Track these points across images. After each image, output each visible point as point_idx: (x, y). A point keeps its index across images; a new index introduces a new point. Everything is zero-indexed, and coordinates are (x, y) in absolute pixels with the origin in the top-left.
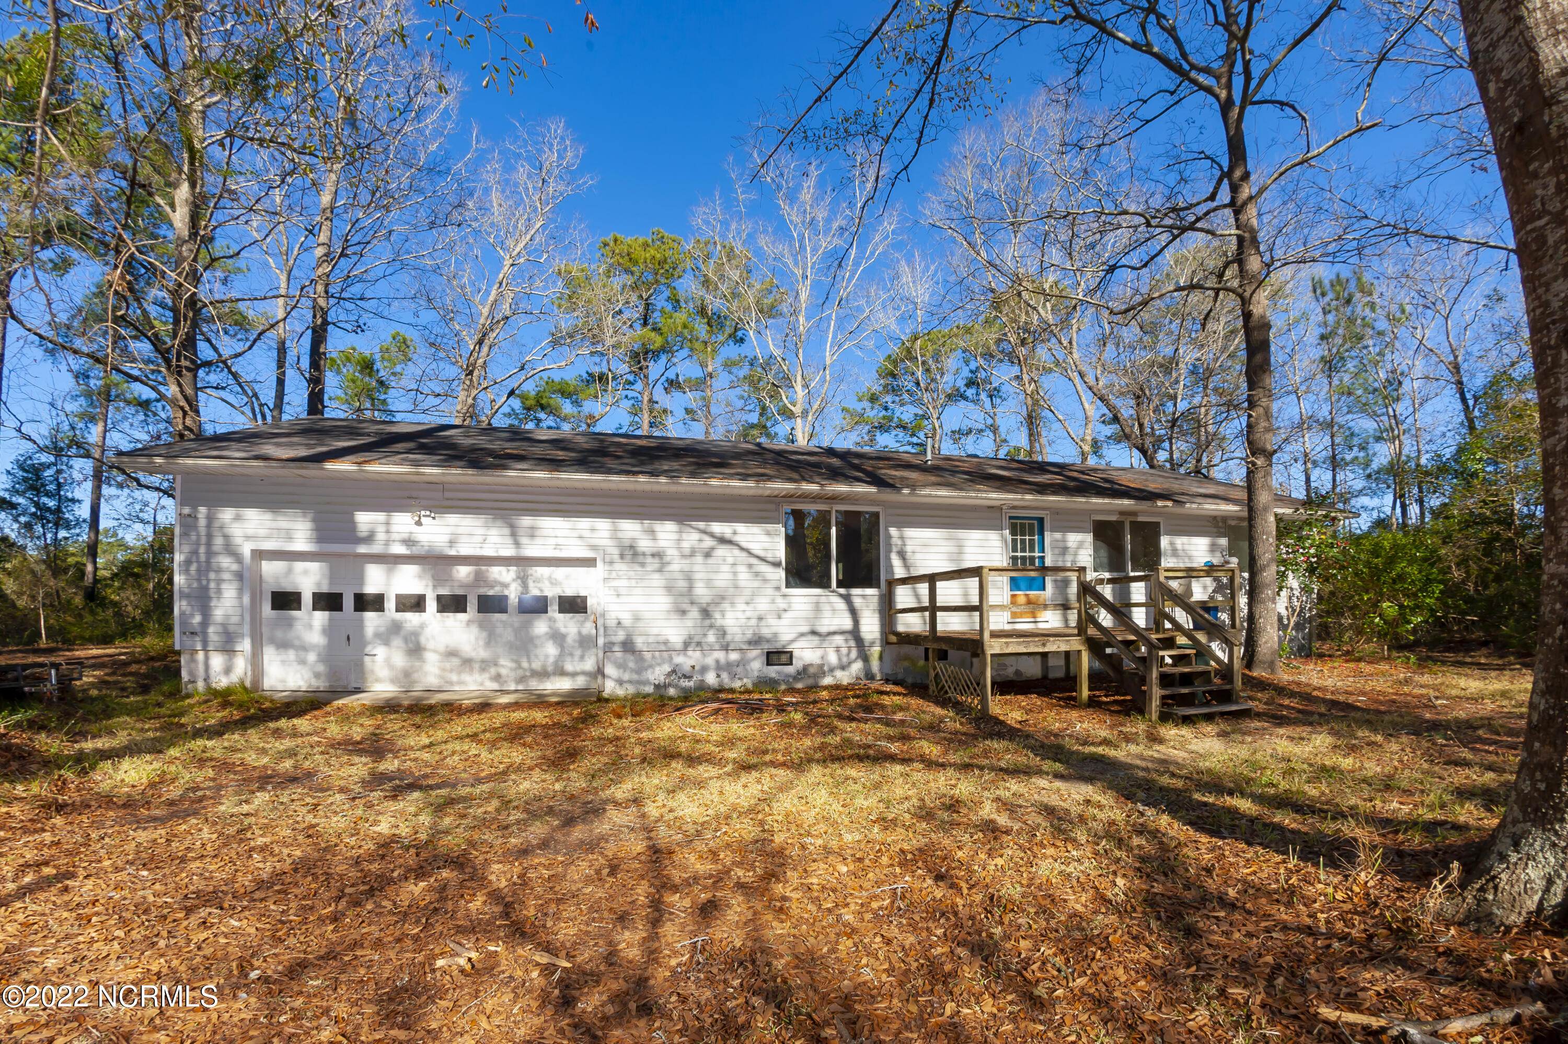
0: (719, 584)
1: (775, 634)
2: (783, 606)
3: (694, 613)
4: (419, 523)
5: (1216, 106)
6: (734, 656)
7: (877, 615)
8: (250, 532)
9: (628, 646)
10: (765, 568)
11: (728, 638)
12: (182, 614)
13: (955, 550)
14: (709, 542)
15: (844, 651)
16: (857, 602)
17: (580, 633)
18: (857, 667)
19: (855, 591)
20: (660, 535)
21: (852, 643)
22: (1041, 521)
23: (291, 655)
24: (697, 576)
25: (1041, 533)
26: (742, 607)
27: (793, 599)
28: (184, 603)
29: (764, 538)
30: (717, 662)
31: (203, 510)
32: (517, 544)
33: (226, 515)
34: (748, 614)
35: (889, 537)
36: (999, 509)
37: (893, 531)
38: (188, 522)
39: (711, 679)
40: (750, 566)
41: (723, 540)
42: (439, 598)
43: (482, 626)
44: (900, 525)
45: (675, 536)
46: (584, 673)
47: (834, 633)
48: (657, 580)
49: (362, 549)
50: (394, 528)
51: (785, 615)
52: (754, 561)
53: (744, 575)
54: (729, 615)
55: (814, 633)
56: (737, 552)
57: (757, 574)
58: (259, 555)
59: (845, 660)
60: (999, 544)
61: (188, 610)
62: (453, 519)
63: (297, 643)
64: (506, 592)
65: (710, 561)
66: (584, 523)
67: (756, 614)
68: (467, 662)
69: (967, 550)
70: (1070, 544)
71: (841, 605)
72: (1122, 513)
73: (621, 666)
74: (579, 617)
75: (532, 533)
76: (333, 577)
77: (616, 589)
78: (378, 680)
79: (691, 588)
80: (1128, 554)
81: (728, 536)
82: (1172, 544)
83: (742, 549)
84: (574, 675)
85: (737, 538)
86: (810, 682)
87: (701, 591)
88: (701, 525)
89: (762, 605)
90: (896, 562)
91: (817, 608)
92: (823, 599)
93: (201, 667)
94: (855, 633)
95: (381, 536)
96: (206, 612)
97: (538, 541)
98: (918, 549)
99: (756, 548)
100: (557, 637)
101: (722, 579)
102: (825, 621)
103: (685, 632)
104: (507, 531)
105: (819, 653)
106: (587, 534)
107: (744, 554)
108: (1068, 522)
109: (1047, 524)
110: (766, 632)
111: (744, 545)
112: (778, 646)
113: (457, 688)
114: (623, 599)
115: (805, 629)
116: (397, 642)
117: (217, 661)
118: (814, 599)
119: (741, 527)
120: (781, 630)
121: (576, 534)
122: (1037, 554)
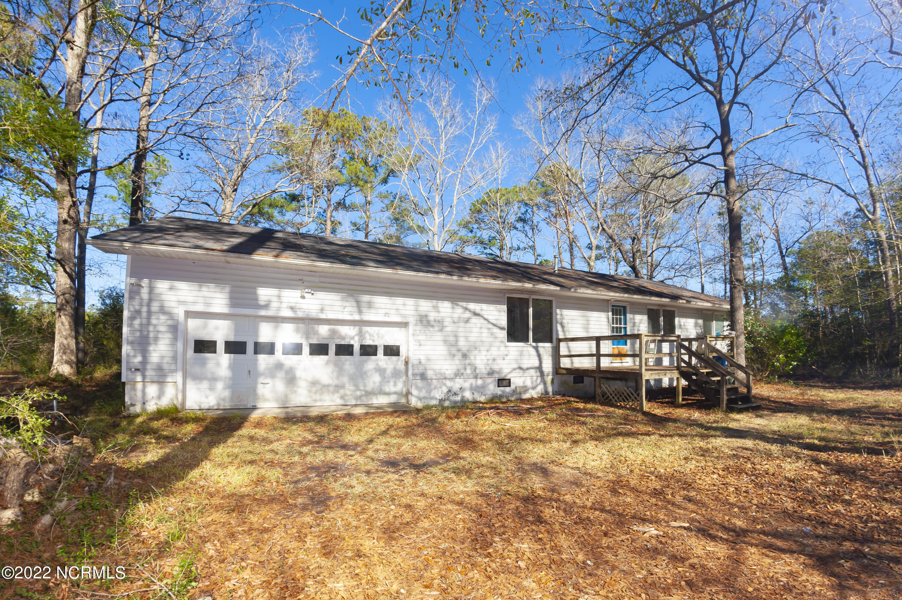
0: (472, 339)
1: (501, 369)
2: (506, 353)
3: (459, 356)
4: (303, 297)
5: (714, 101)
6: (480, 382)
7: (550, 358)
8: (182, 299)
9: (423, 376)
10: (496, 330)
11: (477, 371)
12: (128, 355)
13: (585, 322)
14: (467, 315)
15: (535, 378)
16: (541, 350)
17: (395, 368)
18: (540, 388)
19: (540, 344)
20: (441, 310)
21: (538, 374)
22: (625, 308)
23: (205, 385)
24: (461, 334)
25: (625, 315)
26: (484, 353)
27: (510, 349)
28: (129, 347)
29: (496, 313)
30: (471, 385)
31: (145, 282)
32: (360, 312)
33: (162, 286)
34: (488, 357)
35: (557, 314)
36: (608, 301)
37: (558, 311)
38: (135, 290)
39: (468, 395)
40: (489, 329)
41: (476, 314)
42: (311, 345)
43: (336, 365)
44: (561, 308)
45: (450, 310)
46: (395, 393)
47: (531, 368)
48: (439, 337)
49: (263, 313)
50: (284, 299)
51: (506, 358)
52: (490, 326)
53: (485, 334)
54: (478, 358)
55: (520, 368)
56: (482, 321)
57: (492, 334)
58: (189, 314)
59: (535, 384)
60: (606, 320)
61: (132, 353)
62: (321, 295)
63: (209, 376)
64: (352, 342)
65: (468, 325)
66: (400, 301)
67: (492, 357)
68: (325, 387)
69: (591, 322)
70: (637, 321)
71: (533, 352)
72: (659, 305)
73: (418, 389)
74: (394, 358)
75: (370, 305)
76: (237, 330)
77: (419, 341)
78: (265, 400)
79: (457, 341)
80: (662, 327)
81: (477, 311)
82: (679, 322)
83: (485, 319)
84: (388, 394)
85: (482, 313)
86: (518, 396)
87: (462, 343)
88: (464, 304)
89: (494, 352)
90: (559, 328)
91: (521, 354)
92: (525, 349)
93: (139, 394)
94: (540, 369)
95: (274, 305)
96: (145, 353)
97: (373, 311)
98: (570, 321)
99: (492, 318)
100: (381, 371)
101: (473, 337)
102: (525, 362)
103: (455, 367)
104: (354, 304)
105: (523, 379)
106: (401, 307)
107: (486, 322)
108: (638, 308)
109: (628, 310)
110: (496, 367)
111: (486, 317)
112: (502, 376)
113: (319, 404)
114: (422, 347)
115: (516, 366)
116: (281, 374)
117: (152, 390)
118: (521, 349)
119: (484, 306)
120: (504, 366)
121: (395, 307)
122: (623, 326)
